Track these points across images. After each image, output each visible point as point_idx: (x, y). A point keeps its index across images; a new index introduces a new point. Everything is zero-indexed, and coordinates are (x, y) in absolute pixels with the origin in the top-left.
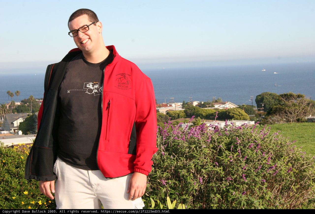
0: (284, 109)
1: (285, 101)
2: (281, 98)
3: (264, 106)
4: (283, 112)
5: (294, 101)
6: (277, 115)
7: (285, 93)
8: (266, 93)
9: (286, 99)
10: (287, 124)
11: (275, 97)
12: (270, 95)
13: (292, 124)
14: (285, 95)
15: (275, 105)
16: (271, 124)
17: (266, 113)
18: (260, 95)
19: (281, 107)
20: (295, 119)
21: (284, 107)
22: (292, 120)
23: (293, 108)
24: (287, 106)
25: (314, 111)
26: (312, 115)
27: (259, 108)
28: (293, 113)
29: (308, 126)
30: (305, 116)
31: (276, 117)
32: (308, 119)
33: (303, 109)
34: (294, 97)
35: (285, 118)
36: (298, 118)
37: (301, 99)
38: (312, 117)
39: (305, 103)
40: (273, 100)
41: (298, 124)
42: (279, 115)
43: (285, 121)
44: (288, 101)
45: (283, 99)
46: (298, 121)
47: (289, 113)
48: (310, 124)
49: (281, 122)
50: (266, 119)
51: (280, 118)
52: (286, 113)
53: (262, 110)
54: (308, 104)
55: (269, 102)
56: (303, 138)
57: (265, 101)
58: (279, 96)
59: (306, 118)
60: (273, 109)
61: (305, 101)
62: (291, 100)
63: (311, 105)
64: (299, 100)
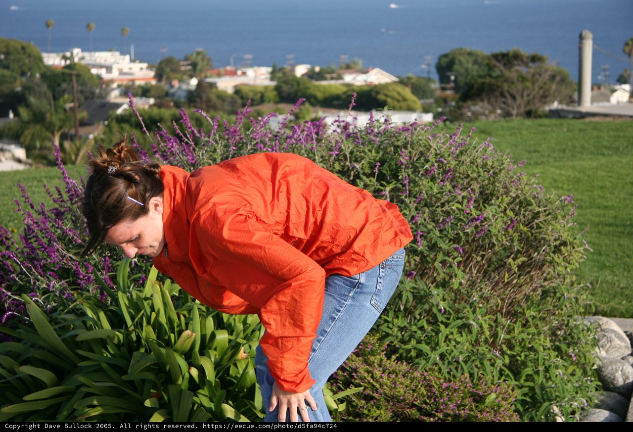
0: (498, 87)
1: (502, 68)
2: (494, 62)
3: (455, 81)
4: (497, 94)
5: (523, 70)
6: (482, 100)
7: (504, 51)
8: (461, 49)
9: (505, 65)
10: (503, 122)
11: (480, 60)
12: (470, 54)
13: (516, 122)
14: (504, 56)
15: (480, 77)
16: (470, 120)
17: (458, 96)
18: (446, 56)
19: (493, 81)
20: (522, 110)
21: (499, 84)
22: (514, 112)
23: (520, 86)
24: (506, 80)
25: (565, 91)
26: (560, 103)
27: (443, 85)
28: (518, 97)
29: (549, 126)
30: (545, 103)
31: (480, 104)
32: (551, 111)
33: (541, 88)
34: (522, 61)
35: (501, 108)
36: (529, 108)
37: (538, 64)
38: (560, 107)
39: (546, 77)
40: (476, 67)
41: (528, 122)
42: (489, 101)
43: (500, 115)
44: (510, 69)
45: (498, 64)
46: (529, 114)
47: (508, 96)
48: (554, 121)
49: (492, 117)
50: (459, 108)
51: (490, 107)
52: (503, 95)
53: (450, 89)
54: (553, 78)
55: (466, 69)
56: (537, 154)
57: (456, 67)
58: (488, 58)
59: (547, 108)
60: (476, 86)
61: (546, 71)
62: (517, 68)
63: (558, 78)
64: (533, 67)
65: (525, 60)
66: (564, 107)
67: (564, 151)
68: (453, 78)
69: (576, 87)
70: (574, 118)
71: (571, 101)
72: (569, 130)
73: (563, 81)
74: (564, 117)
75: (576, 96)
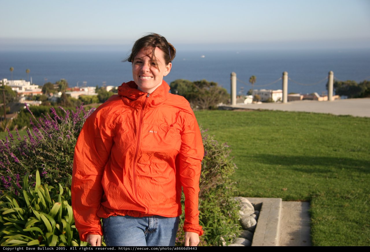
2: (195, 85)
4: (196, 99)
5: (208, 89)
8: (180, 80)
9: (199, 87)
10: (199, 112)
11: (188, 84)
12: (184, 82)
13: (204, 111)
14: (199, 83)
15: (189, 92)
18: (173, 82)
19: (195, 94)
20: (207, 106)
21: (197, 95)
22: (204, 107)
23: (206, 96)
24: (200, 93)
25: (225, 98)
26: (224, 103)
28: (205, 101)
29: (219, 113)
30: (217, 103)
32: (219, 107)
33: (215, 97)
35: (198, 105)
36: (210, 105)
37: (213, 86)
38: (223, 105)
39: (217, 92)
40: (187, 87)
41: (210, 112)
42: (193, 102)
43: (198, 108)
44: (202, 88)
45: (197, 86)
46: (210, 108)
47: (201, 100)
48: (221, 111)
51: (193, 105)
52: (199, 100)
54: (220, 92)
55: (183, 89)
56: (213, 126)
57: (178, 87)
58: (192, 83)
61: (217, 89)
62: (205, 88)
63: (222, 93)
64: (212, 88)
65: (208, 84)
66: (225, 105)
67: (225, 124)
68: (177, 92)
69: (230, 96)
70: (229, 110)
71: (228, 103)
72: (227, 115)
73: (224, 94)
74: (225, 110)
75: (230, 100)
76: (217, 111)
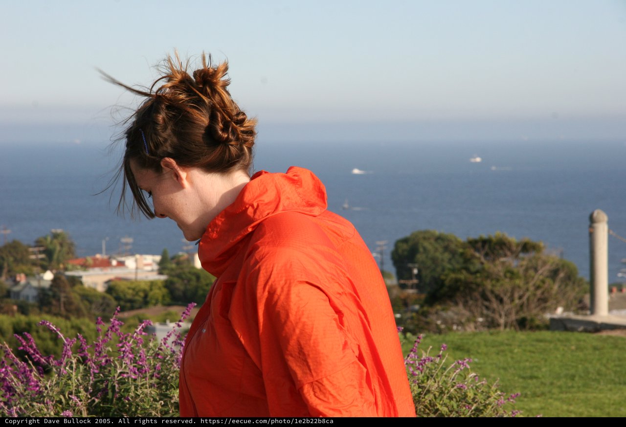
0: (478, 285)
1: (483, 260)
2: (470, 251)
3: (419, 276)
4: (476, 294)
5: (512, 262)
6: (456, 304)
7: (485, 236)
8: (426, 232)
9: (486, 255)
10: (486, 335)
11: (453, 246)
12: (439, 238)
13: (504, 334)
14: (485, 242)
15: (453, 271)
16: (439, 331)
17: (423, 296)
18: (405, 241)
19: (471, 278)
20: (513, 317)
21: (479, 280)
22: (502, 321)
23: (507, 284)
24: (489, 276)
25: (572, 294)
26: (567, 308)
27: (402, 282)
28: (506, 299)
29: (550, 342)
30: (544, 309)
31: (454, 309)
32: (553, 320)
33: (538, 288)
34: (510, 249)
35: (482, 315)
36: (522, 315)
37: (532, 254)
38: (566, 315)
39: (544, 271)
40: (447, 256)
41: (521, 336)
42: (465, 304)
43: (482, 324)
44: (494, 260)
45: (477, 255)
46: (522, 324)
47: (493, 300)
48: (558, 335)
49: (470, 328)
50: (425, 314)
51: (467, 313)
52: (485, 297)
53: (412, 287)
54: (554, 273)
55: (434, 260)
56: (535, 381)
57: (420, 257)
58: (464, 246)
59: (548, 316)
60: (447, 283)
61: (545, 263)
62: (503, 259)
63: (562, 275)
64: (525, 259)
65: (514, 248)
66: (572, 315)
67: (573, 377)
68: (415, 271)
69: (588, 287)
70: (586, 331)
71: (582, 307)
72: (579, 348)
73: (570, 278)
74: (572, 330)
75: (587, 300)
76: (546, 334)
